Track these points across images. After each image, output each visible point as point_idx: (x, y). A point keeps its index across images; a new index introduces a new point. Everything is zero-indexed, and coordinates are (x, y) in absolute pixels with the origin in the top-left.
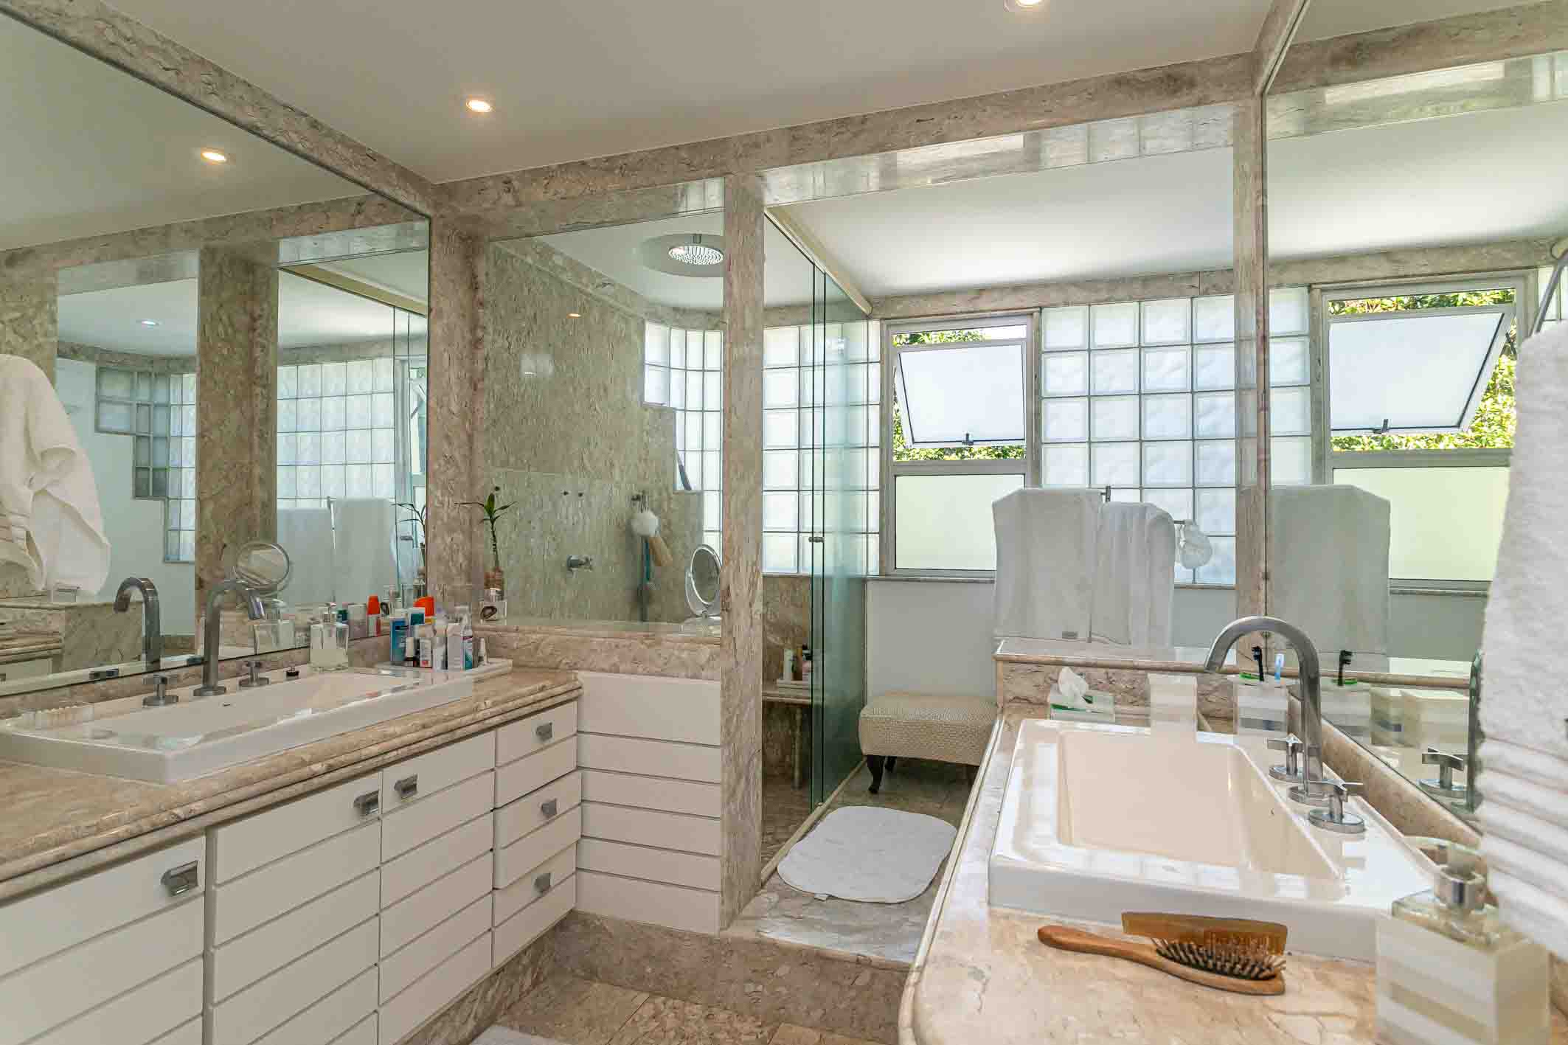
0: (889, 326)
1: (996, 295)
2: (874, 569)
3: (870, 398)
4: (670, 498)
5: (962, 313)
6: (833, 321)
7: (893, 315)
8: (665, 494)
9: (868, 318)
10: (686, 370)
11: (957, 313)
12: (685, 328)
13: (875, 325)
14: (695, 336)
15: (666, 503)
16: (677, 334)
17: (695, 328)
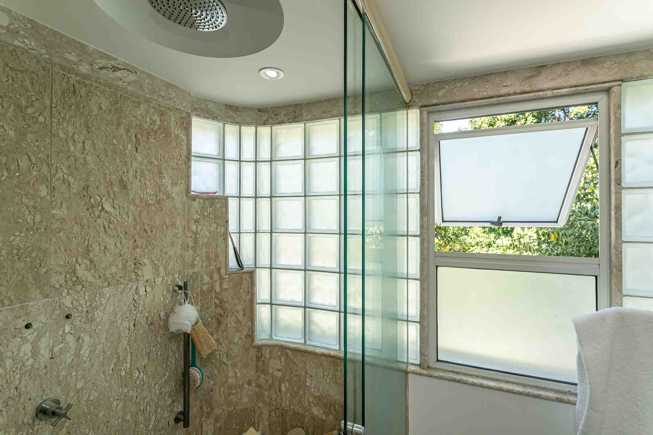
0: (429, 112)
1: (559, 70)
2: (414, 357)
3: (410, 187)
4: (221, 278)
5: (515, 94)
6: (372, 112)
7: (434, 102)
8: (216, 277)
9: (407, 106)
10: (240, 161)
11: (509, 95)
12: (240, 124)
13: (414, 114)
14: (248, 131)
15: (217, 284)
16: (231, 130)
17: (249, 124)
